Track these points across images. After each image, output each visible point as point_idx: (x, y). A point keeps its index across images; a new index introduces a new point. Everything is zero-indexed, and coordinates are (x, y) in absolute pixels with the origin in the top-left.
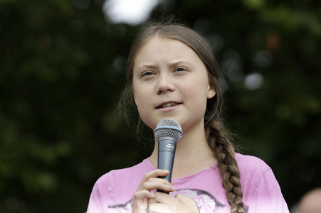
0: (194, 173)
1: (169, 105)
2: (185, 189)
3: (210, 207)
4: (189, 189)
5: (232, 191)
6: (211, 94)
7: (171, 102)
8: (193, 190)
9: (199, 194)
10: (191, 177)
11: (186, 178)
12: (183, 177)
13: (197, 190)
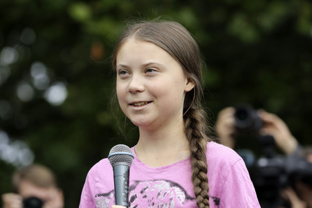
0: (170, 164)
1: (140, 104)
2: (161, 180)
3: (180, 200)
4: (164, 180)
5: (200, 185)
6: (190, 87)
7: (141, 102)
8: (167, 181)
9: (171, 186)
10: (167, 167)
11: (163, 168)
12: (160, 167)
13: (170, 181)
